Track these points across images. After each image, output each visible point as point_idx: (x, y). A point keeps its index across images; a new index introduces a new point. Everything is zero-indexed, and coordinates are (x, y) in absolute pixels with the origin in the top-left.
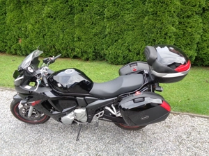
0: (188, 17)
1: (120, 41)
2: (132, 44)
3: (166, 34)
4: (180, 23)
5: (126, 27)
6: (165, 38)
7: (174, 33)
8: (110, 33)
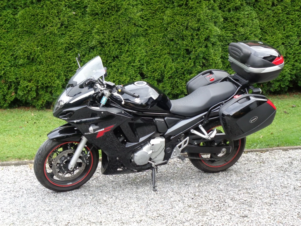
0: (237, 9)
1: (123, 57)
2: (148, 63)
3: (207, 39)
4: (226, 19)
5: (133, 30)
6: (206, 46)
7: (219, 36)
8: (101, 43)
